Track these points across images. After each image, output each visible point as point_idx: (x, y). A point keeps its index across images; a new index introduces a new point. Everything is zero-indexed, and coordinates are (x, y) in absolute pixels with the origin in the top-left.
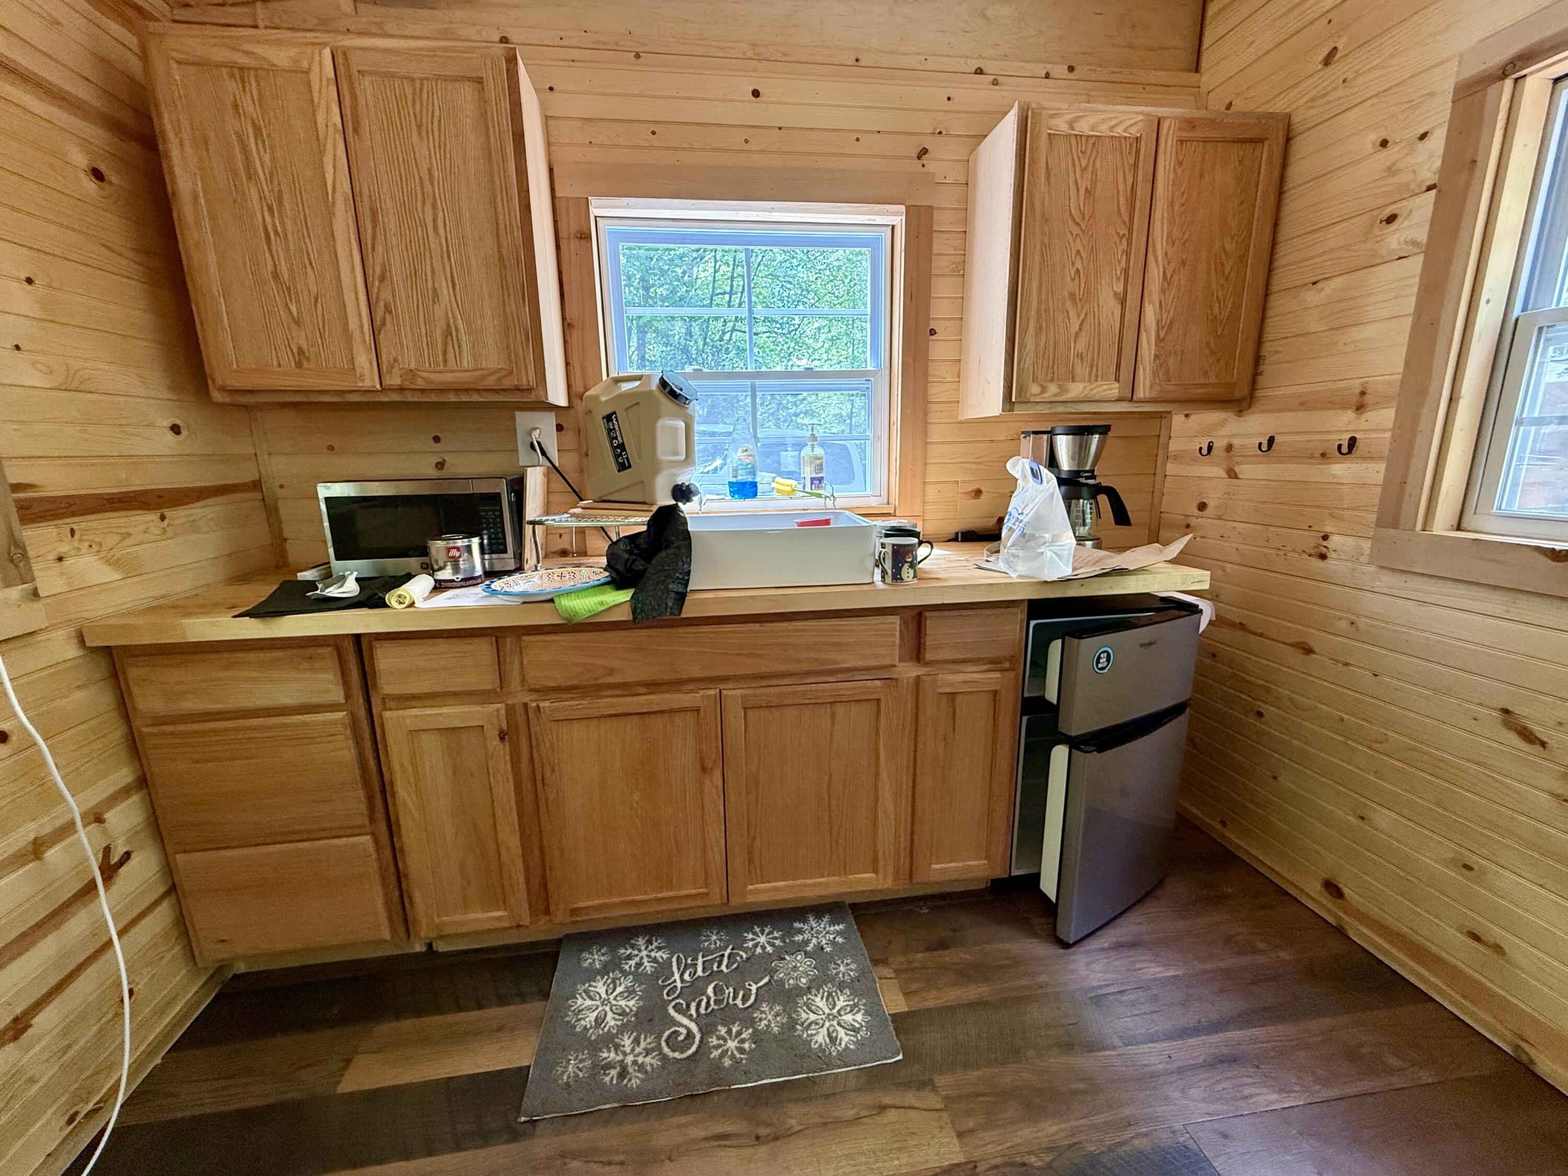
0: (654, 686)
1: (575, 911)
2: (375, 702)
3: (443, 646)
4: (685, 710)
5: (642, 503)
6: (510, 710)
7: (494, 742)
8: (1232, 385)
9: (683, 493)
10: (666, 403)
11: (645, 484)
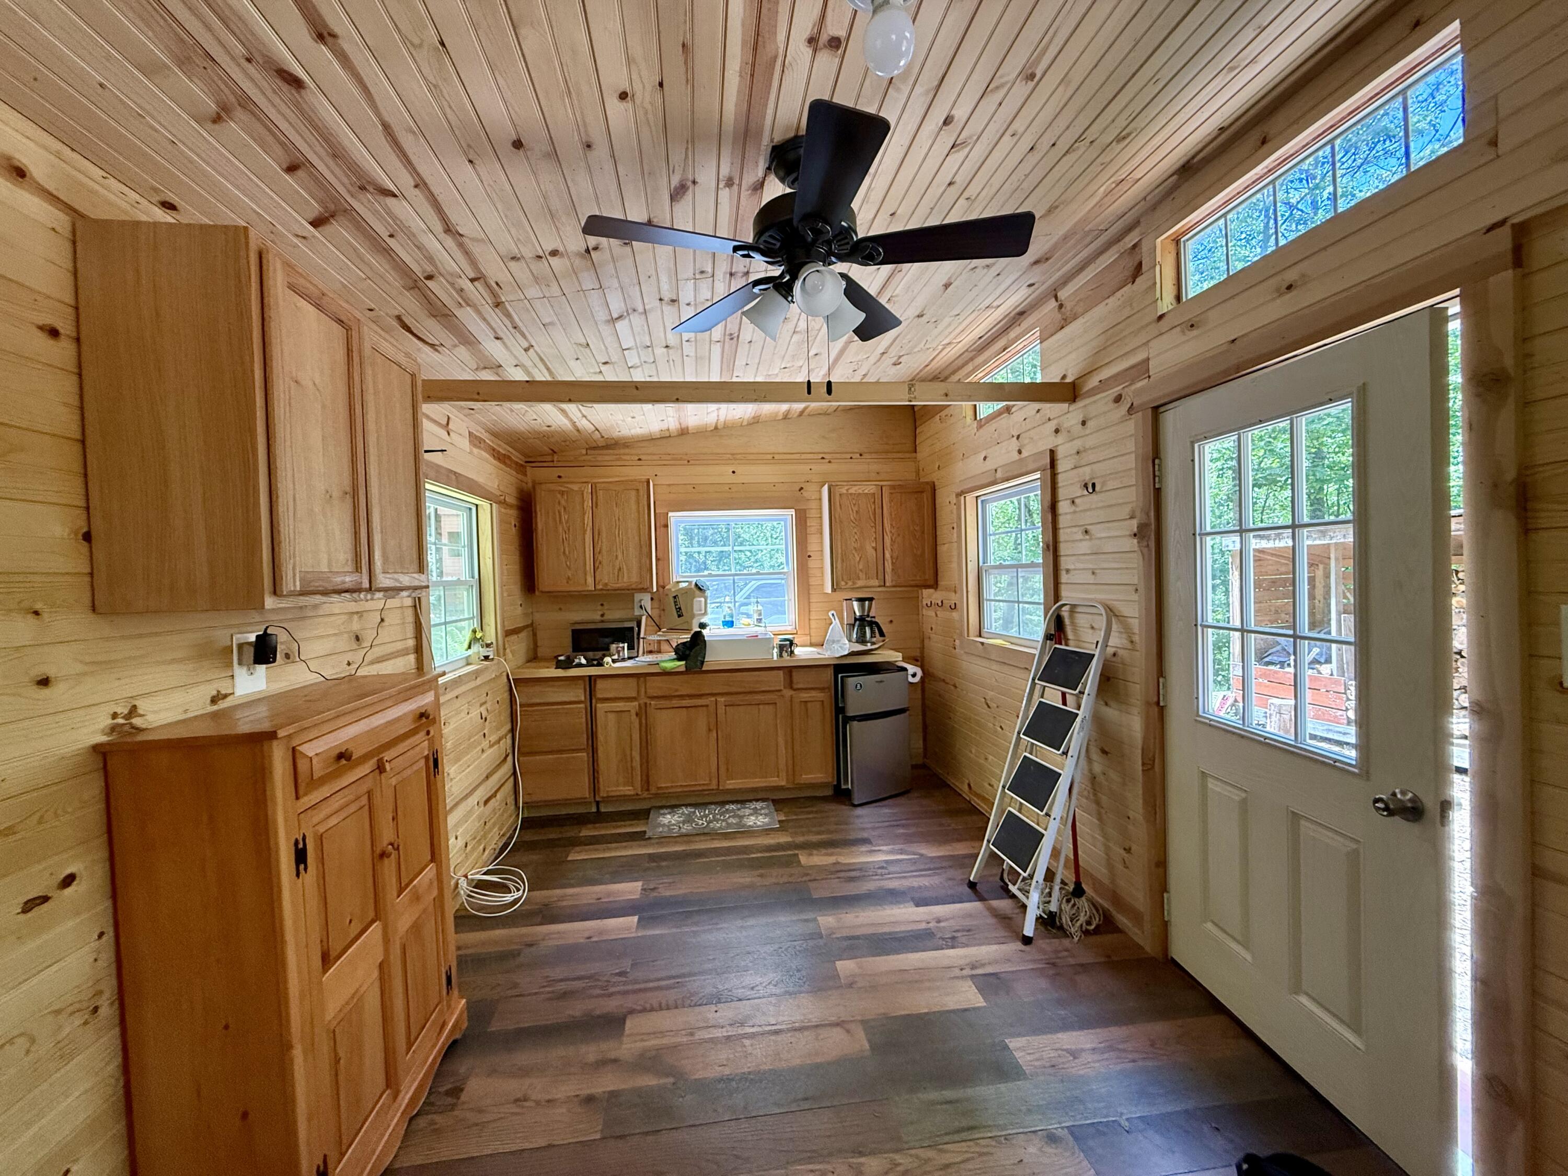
0: (691, 696)
1: (659, 788)
2: (594, 701)
3: (621, 680)
4: (702, 706)
5: (688, 630)
6: (639, 705)
7: (634, 717)
8: (926, 580)
9: (703, 626)
10: (697, 592)
11: (689, 623)
